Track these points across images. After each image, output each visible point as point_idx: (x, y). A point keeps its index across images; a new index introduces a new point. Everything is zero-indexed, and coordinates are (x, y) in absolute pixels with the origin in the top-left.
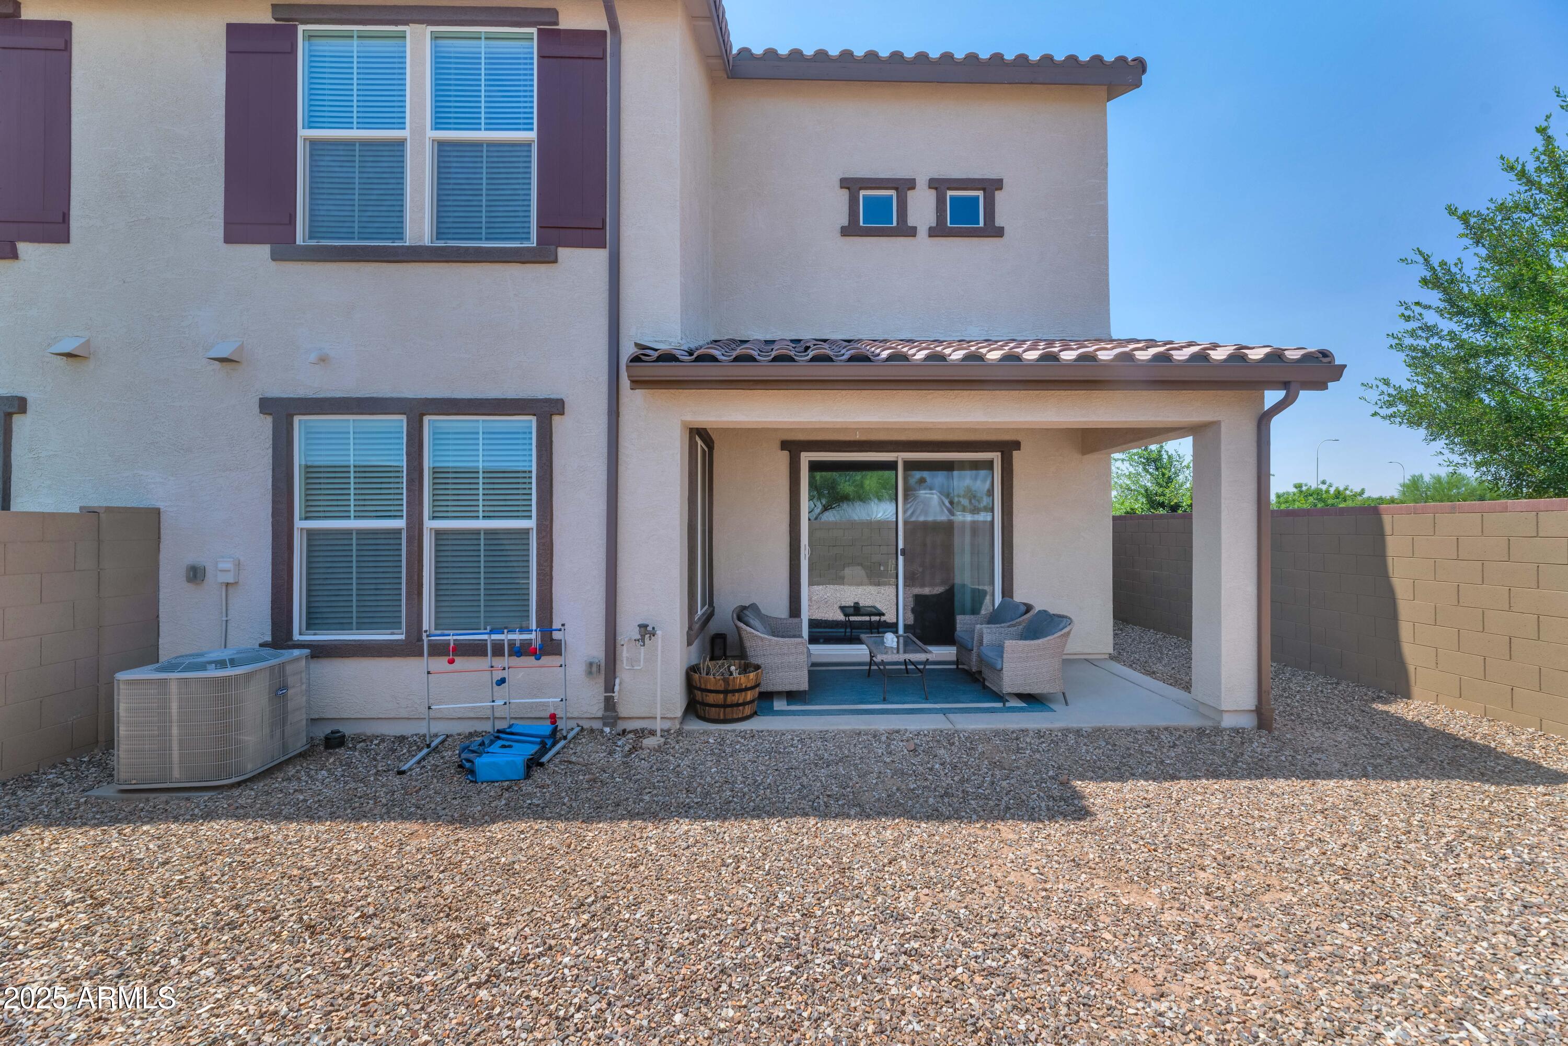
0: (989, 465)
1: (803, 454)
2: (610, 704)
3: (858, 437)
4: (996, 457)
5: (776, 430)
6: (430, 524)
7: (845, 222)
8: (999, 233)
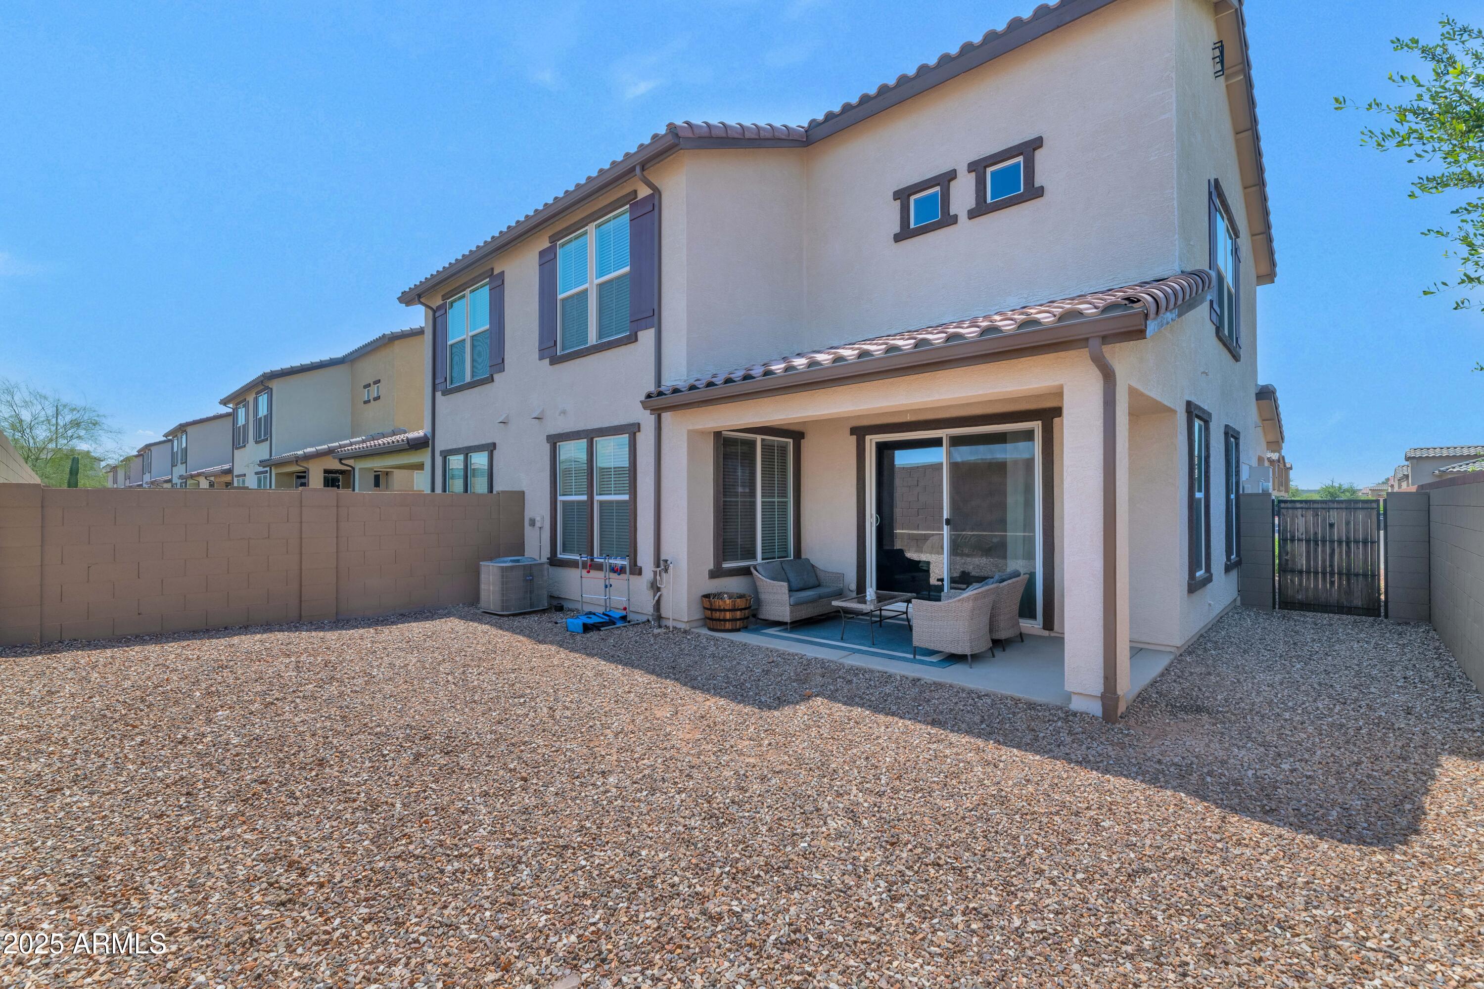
0: (1029, 435)
1: (868, 438)
2: (658, 606)
3: (909, 418)
4: (1036, 426)
5: (848, 418)
6: (597, 498)
7: (897, 229)
8: (1039, 193)
